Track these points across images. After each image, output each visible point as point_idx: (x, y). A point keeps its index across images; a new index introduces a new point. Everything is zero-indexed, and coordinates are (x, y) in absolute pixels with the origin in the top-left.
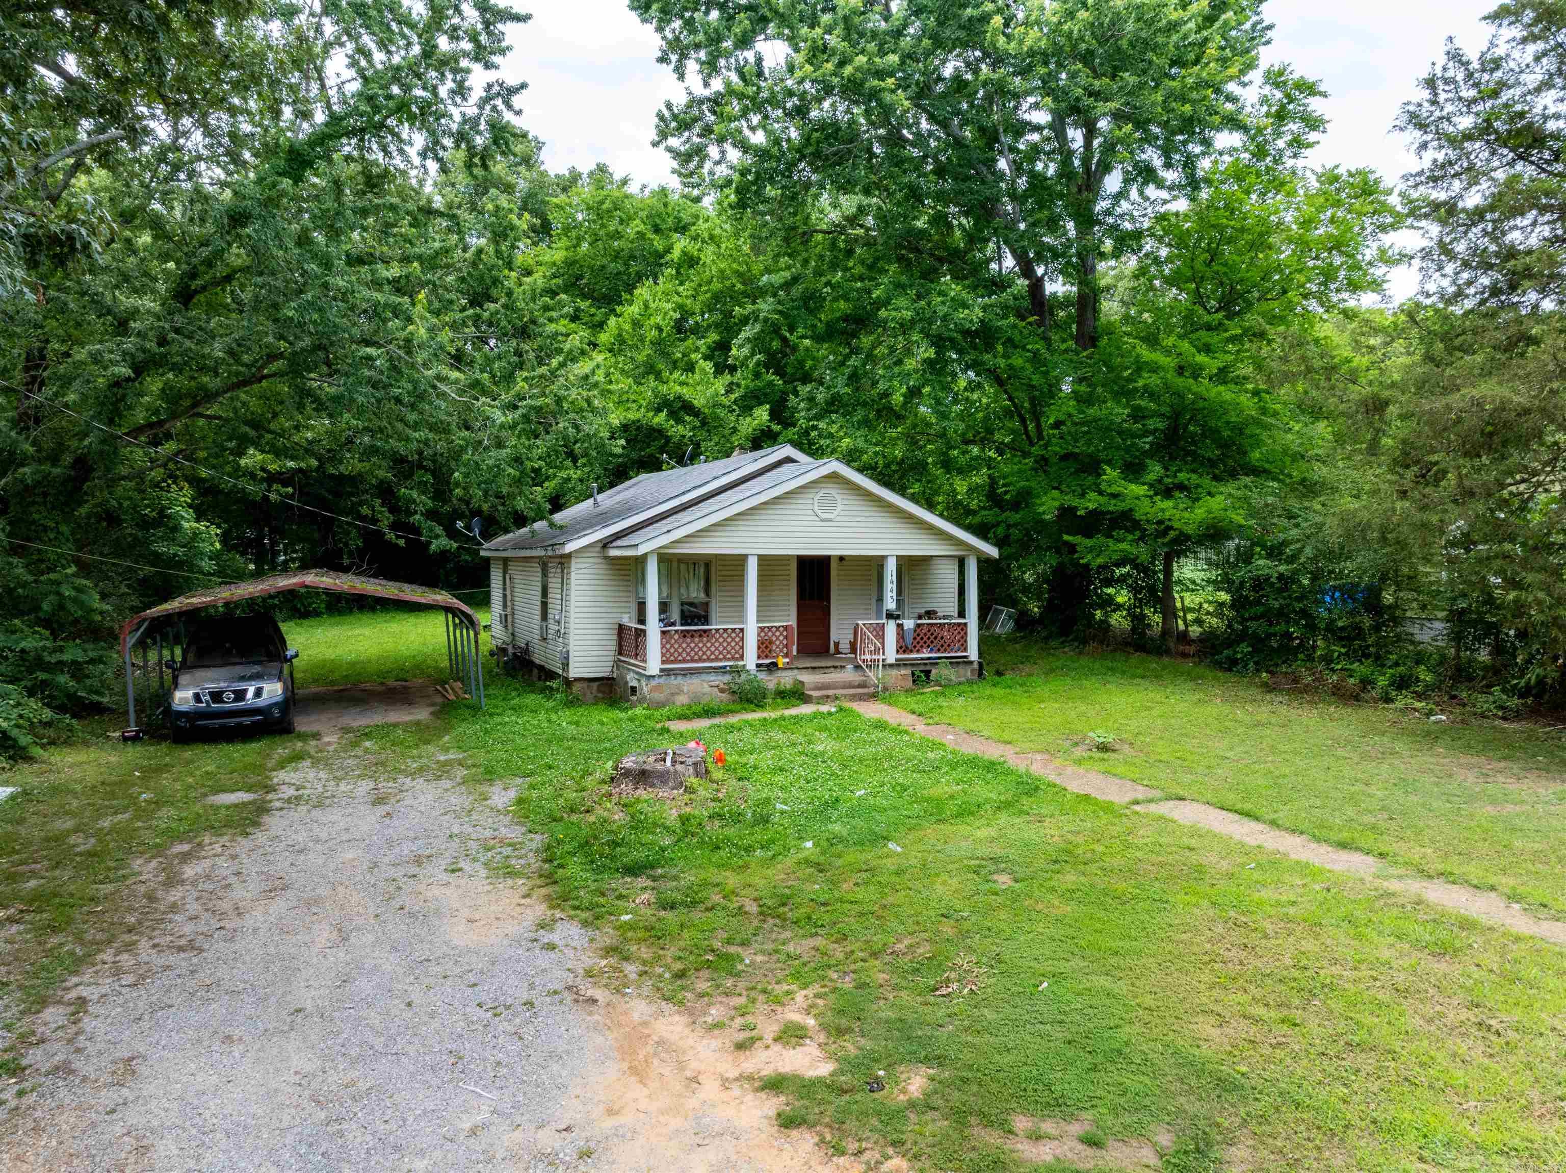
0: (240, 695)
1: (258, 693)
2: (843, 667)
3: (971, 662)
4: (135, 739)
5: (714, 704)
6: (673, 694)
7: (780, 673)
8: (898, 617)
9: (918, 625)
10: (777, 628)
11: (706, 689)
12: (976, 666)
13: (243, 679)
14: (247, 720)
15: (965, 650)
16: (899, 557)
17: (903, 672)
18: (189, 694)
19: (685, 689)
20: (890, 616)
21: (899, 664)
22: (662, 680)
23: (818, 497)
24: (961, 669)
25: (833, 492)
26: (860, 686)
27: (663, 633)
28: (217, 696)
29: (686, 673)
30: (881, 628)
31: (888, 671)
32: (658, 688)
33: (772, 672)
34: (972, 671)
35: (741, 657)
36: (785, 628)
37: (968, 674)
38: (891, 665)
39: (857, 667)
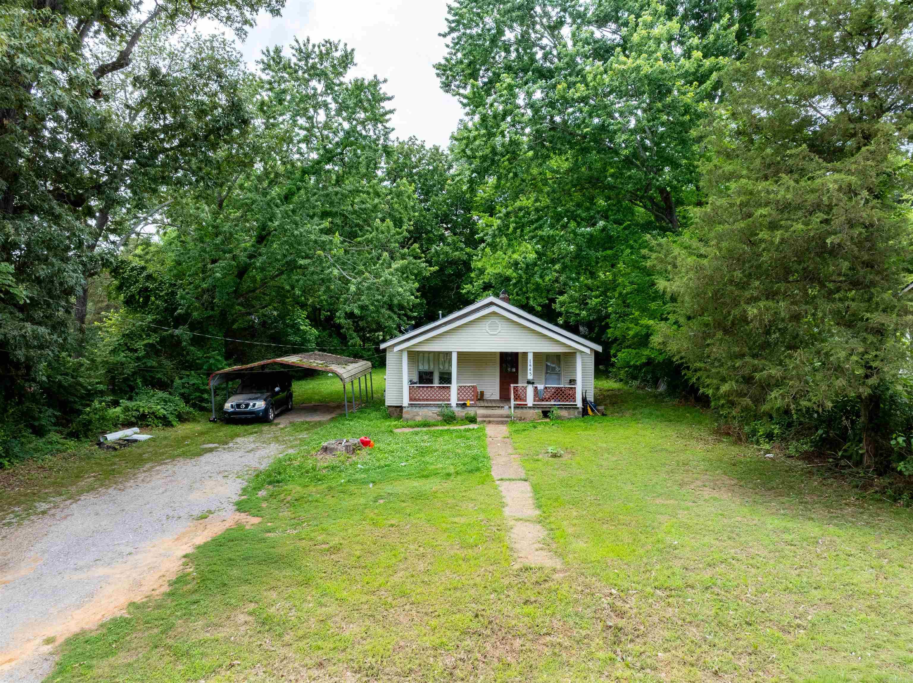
0: (247, 405)
1: (254, 405)
2: (502, 407)
3: (578, 408)
4: (214, 421)
5: (432, 421)
6: (414, 415)
7: (468, 409)
8: (533, 383)
9: (546, 388)
10: (469, 387)
11: (430, 414)
12: (581, 410)
13: (250, 399)
14: (249, 416)
15: (574, 401)
16: (534, 353)
17: (537, 411)
18: (230, 405)
19: (420, 414)
20: (529, 382)
21: (534, 407)
22: (409, 408)
23: (488, 323)
24: (572, 411)
25: (496, 321)
26: (507, 417)
27: (410, 387)
28: (238, 406)
29: (420, 406)
30: (525, 388)
31: (528, 410)
32: (407, 412)
33: (463, 408)
34: (579, 413)
35: (449, 400)
36: (473, 387)
37: (576, 414)
38: (530, 408)
39: (510, 407)
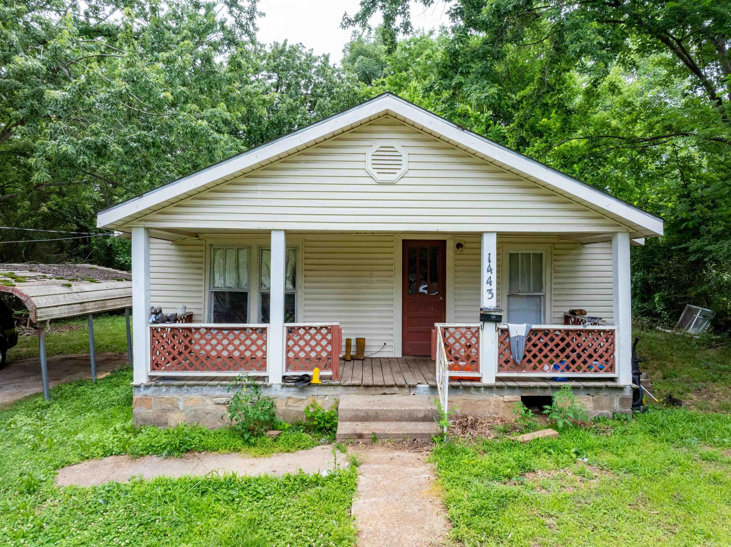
2: (412, 387)
3: (621, 389)
6: (165, 411)
7: (315, 391)
8: (498, 319)
9: (534, 332)
10: (318, 330)
11: (210, 407)
12: (628, 393)
15: (612, 368)
16: (500, 235)
17: (508, 397)
19: (181, 405)
20: (486, 317)
21: (500, 386)
22: (149, 392)
23: (371, 151)
24: (603, 397)
25: (397, 145)
26: (427, 419)
27: (153, 330)
29: (182, 383)
30: (476, 333)
31: (483, 396)
32: (145, 400)
33: (302, 390)
34: (623, 401)
35: (263, 366)
36: (329, 329)
37: (616, 404)
38: (489, 388)
39: (434, 388)
